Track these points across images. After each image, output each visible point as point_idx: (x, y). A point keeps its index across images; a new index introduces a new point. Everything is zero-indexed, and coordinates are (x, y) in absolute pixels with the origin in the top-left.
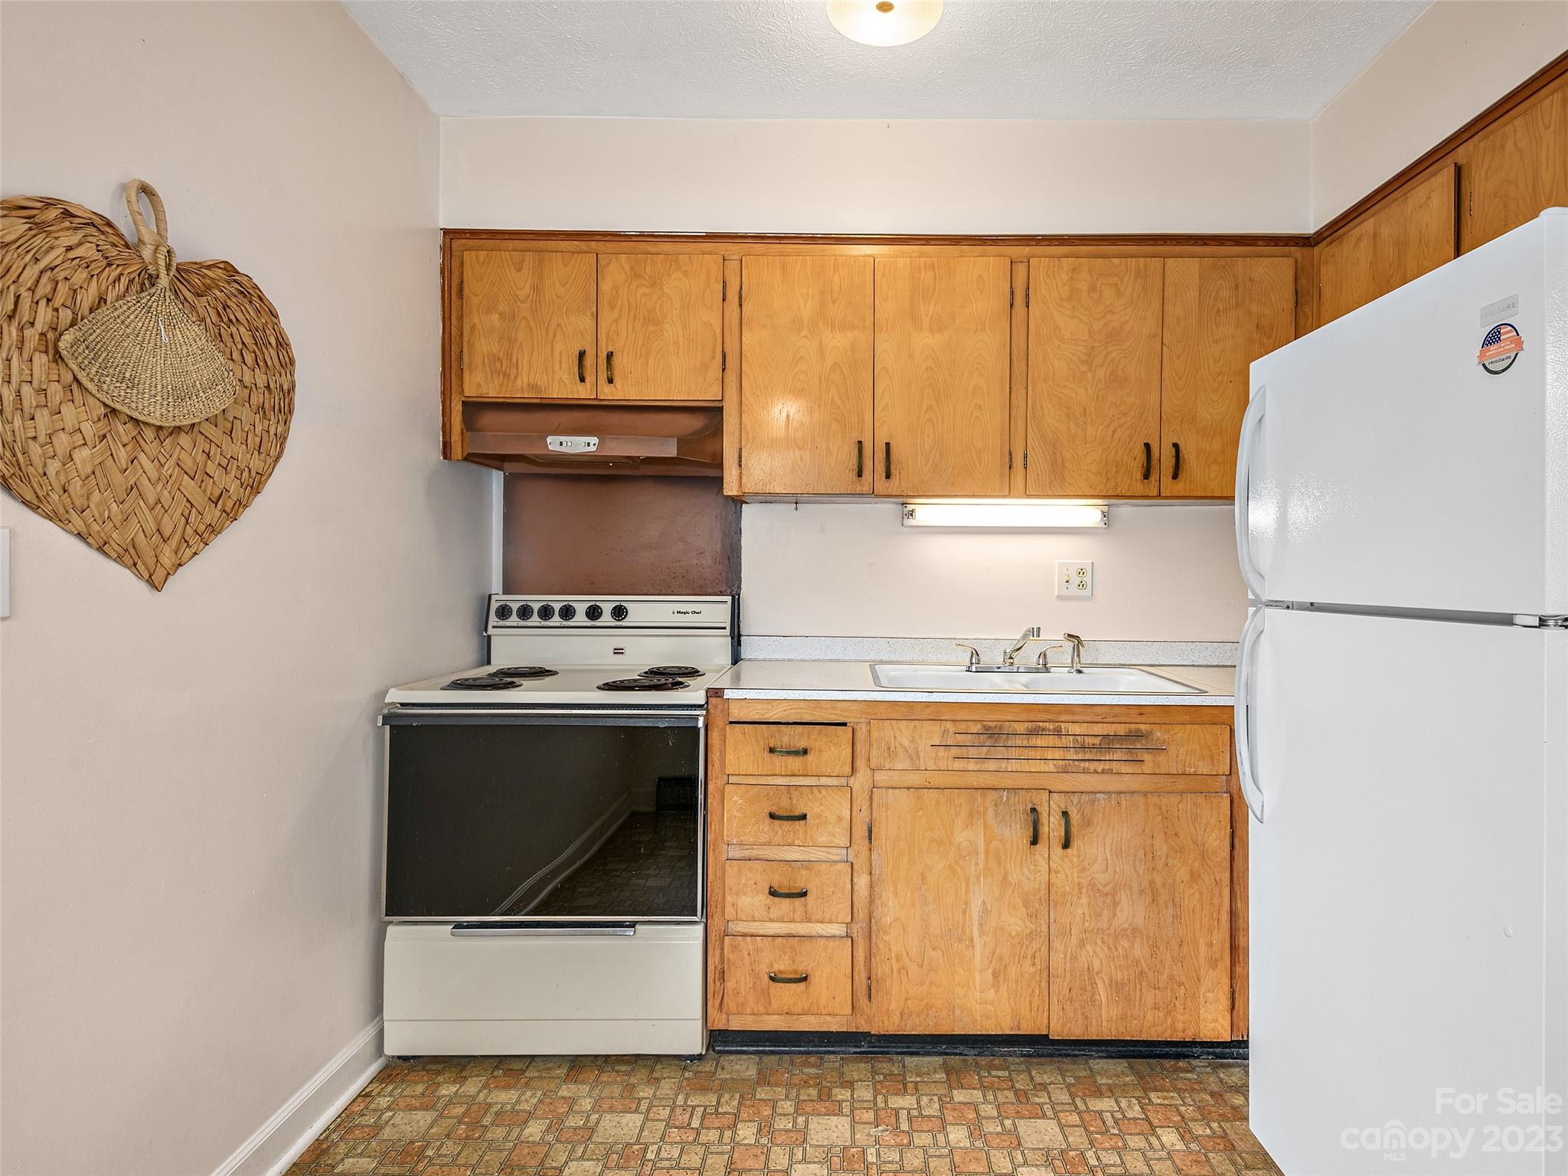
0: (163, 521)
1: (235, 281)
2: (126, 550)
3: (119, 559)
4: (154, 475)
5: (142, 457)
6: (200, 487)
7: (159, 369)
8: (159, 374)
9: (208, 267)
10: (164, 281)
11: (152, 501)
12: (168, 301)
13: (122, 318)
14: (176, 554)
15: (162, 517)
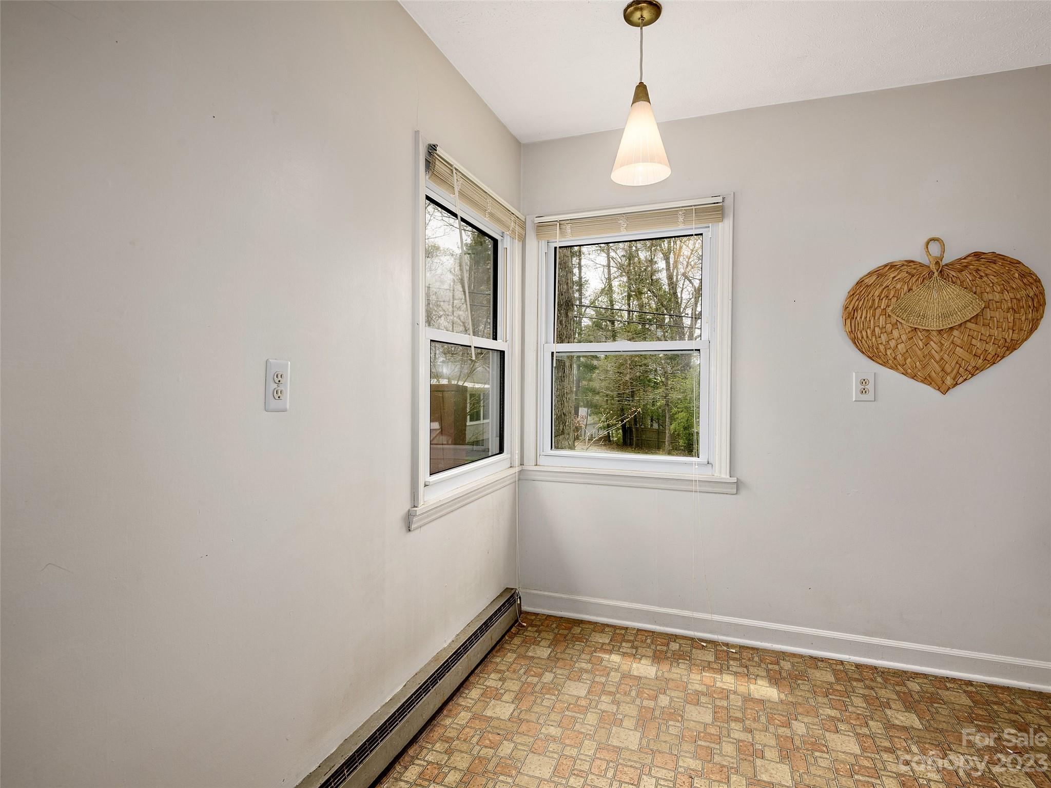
0: (946, 367)
1: (982, 258)
2: (926, 378)
3: (922, 382)
4: (938, 349)
5: (932, 343)
6: (967, 351)
7: (935, 308)
8: (935, 310)
9: (965, 258)
10: (936, 274)
11: (938, 358)
12: (938, 281)
13: (917, 294)
14: (954, 380)
15: (945, 365)
